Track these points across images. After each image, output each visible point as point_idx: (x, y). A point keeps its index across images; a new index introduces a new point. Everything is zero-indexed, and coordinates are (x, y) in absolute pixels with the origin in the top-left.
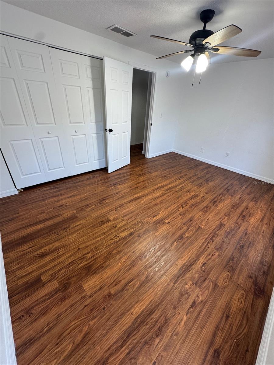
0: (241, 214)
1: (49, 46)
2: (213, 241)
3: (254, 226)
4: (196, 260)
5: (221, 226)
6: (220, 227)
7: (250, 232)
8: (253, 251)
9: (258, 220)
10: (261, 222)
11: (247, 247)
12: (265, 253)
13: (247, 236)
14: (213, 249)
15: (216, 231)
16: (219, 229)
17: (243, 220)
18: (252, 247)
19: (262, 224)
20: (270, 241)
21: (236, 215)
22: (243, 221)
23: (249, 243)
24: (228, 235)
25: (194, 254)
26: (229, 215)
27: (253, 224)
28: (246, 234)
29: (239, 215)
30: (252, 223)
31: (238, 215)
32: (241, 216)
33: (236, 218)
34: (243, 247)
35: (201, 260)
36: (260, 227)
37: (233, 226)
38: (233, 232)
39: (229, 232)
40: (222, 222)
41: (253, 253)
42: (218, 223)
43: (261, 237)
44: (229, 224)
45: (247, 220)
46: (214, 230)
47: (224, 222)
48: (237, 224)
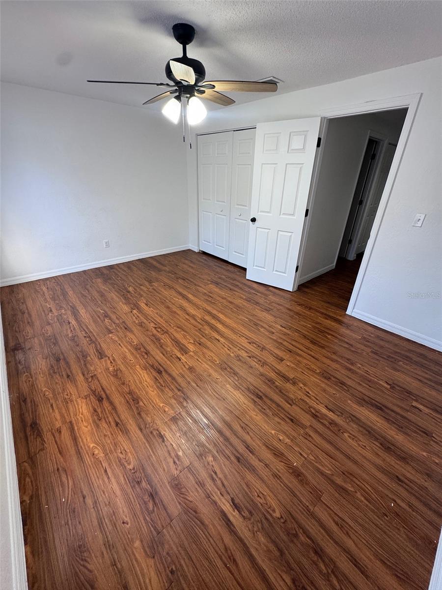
0: (108, 398)
1: (234, 131)
2: (85, 337)
3: (71, 401)
4: (77, 320)
5: (101, 355)
6: (99, 353)
7: (68, 385)
8: (44, 368)
9: (77, 423)
10: (71, 422)
11: (53, 365)
12: (30, 379)
13: (65, 376)
14: (77, 333)
15: (96, 344)
16: (97, 350)
17: (94, 392)
18: (48, 370)
19: (66, 422)
20: (34, 403)
21: (111, 387)
22: (92, 390)
23: (56, 371)
24: (83, 354)
25: (83, 320)
26: (116, 376)
27: (76, 401)
28: (68, 376)
29: (108, 392)
30: (79, 401)
31: (108, 390)
32: (104, 396)
33: (104, 383)
34: (57, 361)
35: (73, 322)
36: (64, 411)
37: (92, 368)
38: (82, 362)
39: (87, 357)
40: (107, 358)
41: (43, 367)
42: (108, 353)
43: (48, 395)
44: (97, 365)
45: (89, 397)
46: (99, 344)
47: (106, 361)
48: (92, 377)
